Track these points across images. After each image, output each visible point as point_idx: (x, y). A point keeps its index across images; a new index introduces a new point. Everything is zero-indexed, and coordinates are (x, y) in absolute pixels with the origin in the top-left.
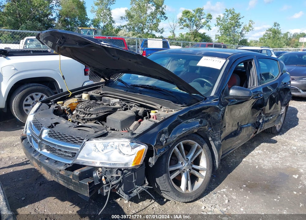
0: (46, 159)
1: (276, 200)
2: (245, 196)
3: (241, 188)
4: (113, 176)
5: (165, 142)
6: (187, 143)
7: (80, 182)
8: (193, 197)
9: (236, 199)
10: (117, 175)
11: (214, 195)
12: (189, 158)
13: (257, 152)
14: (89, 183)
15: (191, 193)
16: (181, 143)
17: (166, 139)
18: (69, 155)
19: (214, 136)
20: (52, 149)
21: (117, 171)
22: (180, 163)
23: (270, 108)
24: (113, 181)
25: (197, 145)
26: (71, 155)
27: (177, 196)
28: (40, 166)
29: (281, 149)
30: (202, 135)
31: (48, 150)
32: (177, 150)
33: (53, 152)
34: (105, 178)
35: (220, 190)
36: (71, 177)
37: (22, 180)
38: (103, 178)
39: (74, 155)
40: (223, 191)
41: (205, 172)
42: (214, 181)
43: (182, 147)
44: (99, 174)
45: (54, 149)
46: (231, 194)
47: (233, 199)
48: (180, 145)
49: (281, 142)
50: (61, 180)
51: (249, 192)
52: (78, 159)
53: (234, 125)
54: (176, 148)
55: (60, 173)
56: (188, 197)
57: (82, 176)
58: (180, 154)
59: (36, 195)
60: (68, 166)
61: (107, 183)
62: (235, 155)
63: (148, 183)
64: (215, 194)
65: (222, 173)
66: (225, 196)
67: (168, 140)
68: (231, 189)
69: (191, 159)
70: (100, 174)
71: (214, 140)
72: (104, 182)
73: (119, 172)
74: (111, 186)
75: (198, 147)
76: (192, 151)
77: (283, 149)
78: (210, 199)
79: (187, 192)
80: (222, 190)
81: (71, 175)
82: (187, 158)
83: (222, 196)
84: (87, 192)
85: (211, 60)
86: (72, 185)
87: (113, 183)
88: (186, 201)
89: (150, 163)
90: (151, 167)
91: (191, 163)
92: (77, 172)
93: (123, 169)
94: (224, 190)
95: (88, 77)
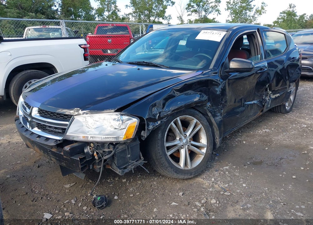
0: (37, 137)
1: (281, 175)
2: (248, 173)
3: (245, 165)
4: (105, 150)
5: (158, 115)
6: (184, 119)
7: (71, 158)
8: (193, 174)
9: (239, 176)
10: (109, 150)
11: (216, 173)
12: (188, 134)
13: (264, 131)
14: (80, 158)
15: (190, 170)
16: (178, 119)
17: (160, 113)
18: (59, 131)
19: (215, 112)
20: (42, 127)
21: (109, 145)
22: (178, 139)
23: (277, 85)
24: (105, 156)
25: (195, 120)
26: (61, 131)
27: (176, 172)
28: (33, 145)
29: (290, 127)
30: (201, 111)
31: (39, 128)
32: (174, 126)
33: (44, 130)
34: (97, 153)
35: (223, 168)
36: (62, 154)
37: (20, 163)
38: (95, 153)
39: (64, 131)
40: (226, 169)
41: (205, 149)
42: (216, 159)
43: (179, 122)
44: (90, 149)
45: (45, 126)
46: (234, 171)
47: (236, 176)
48: (177, 120)
49: (291, 121)
50: (54, 158)
51: (253, 169)
52: (68, 134)
53: (237, 101)
54: (172, 123)
55: (52, 150)
56: (188, 173)
57: (73, 152)
58: (177, 130)
59: (33, 176)
60: (59, 142)
61: (99, 158)
62: (240, 135)
63: (143, 158)
64: (217, 171)
65: (226, 151)
66: (227, 173)
67: (161, 114)
68: (234, 167)
69: (190, 135)
70: (92, 149)
71: (214, 116)
72: (96, 157)
73: (111, 146)
74: (103, 161)
75: (196, 123)
76: (190, 127)
77: (292, 127)
78: (211, 176)
79: (186, 169)
80: (224, 168)
81: (62, 152)
82: (185, 134)
83: (225, 173)
84: (79, 168)
85: (210, 33)
86: (63, 162)
87: (105, 158)
88: (185, 178)
89: (142, 136)
90: (144, 139)
91: (190, 139)
92: (67, 148)
93: (114, 143)
94: (227, 167)
95: (88, 62)
